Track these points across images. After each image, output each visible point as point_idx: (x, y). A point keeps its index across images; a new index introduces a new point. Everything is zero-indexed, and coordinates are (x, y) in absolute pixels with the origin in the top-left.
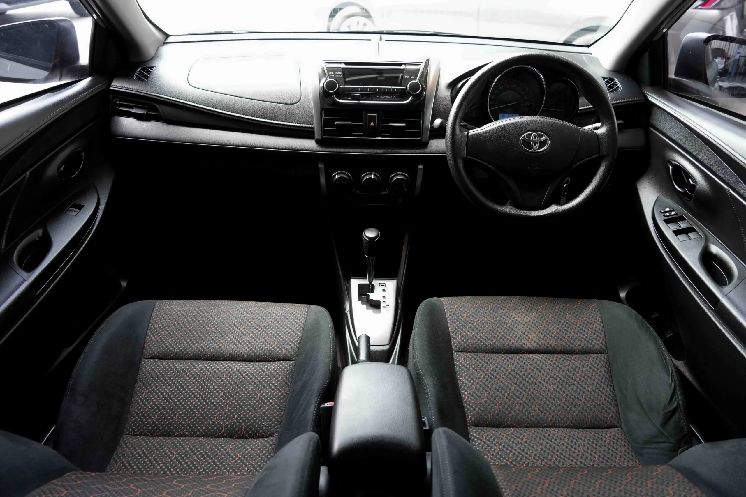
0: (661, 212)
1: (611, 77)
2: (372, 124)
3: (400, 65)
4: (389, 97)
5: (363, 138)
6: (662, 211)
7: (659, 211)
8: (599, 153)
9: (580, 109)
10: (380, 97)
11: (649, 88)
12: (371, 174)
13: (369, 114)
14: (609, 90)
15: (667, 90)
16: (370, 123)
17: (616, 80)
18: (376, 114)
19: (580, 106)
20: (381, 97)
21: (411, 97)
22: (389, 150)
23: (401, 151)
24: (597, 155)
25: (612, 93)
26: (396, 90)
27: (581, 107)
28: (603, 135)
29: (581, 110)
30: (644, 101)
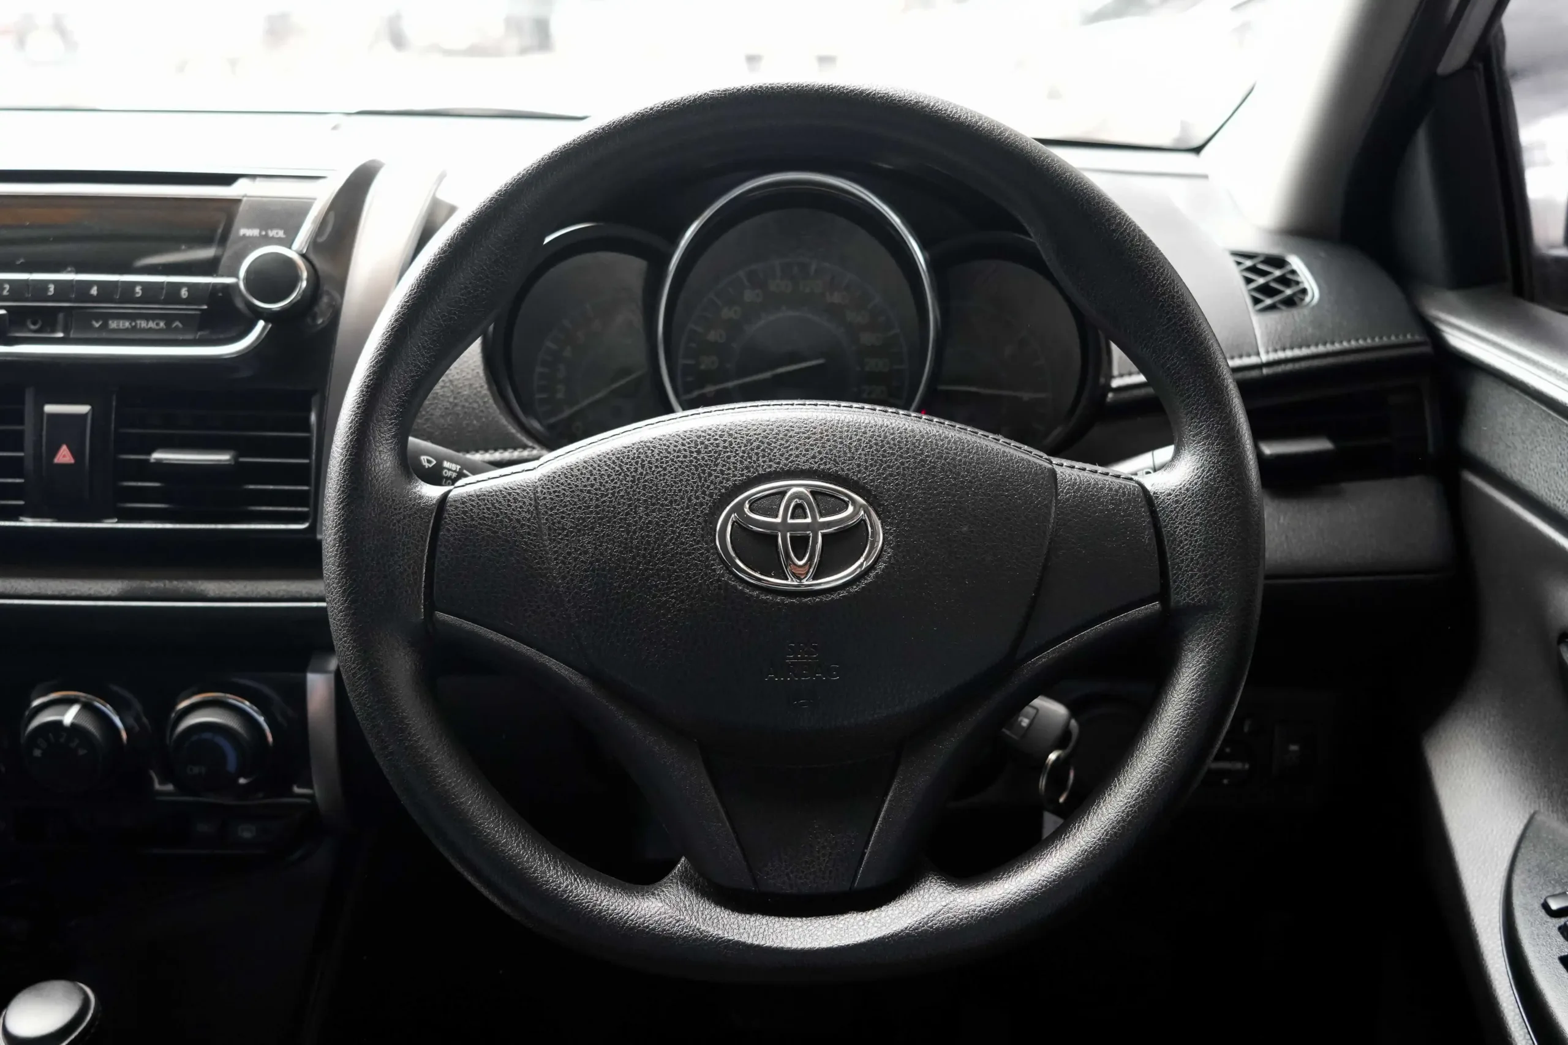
0: (1546, 906)
1: (1274, 251)
2: (64, 456)
3: (227, 179)
4: (152, 324)
5: (29, 522)
6: (1554, 905)
7: (1537, 905)
8: (1163, 595)
9: (1115, 383)
10: (105, 326)
11: (1451, 297)
12: (69, 702)
13: (49, 408)
14: (1256, 301)
15: (1532, 299)
16: (54, 451)
17: (1296, 262)
18: (84, 409)
19: (1115, 372)
20: (113, 324)
21: (261, 324)
22: (154, 584)
23: (211, 587)
24: (1156, 605)
25: (1273, 317)
26: (184, 293)
27: (1121, 375)
28: (1179, 497)
29: (1120, 389)
30: (1427, 349)
